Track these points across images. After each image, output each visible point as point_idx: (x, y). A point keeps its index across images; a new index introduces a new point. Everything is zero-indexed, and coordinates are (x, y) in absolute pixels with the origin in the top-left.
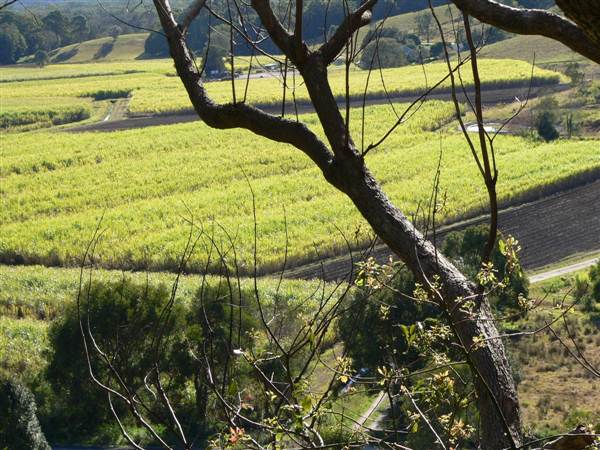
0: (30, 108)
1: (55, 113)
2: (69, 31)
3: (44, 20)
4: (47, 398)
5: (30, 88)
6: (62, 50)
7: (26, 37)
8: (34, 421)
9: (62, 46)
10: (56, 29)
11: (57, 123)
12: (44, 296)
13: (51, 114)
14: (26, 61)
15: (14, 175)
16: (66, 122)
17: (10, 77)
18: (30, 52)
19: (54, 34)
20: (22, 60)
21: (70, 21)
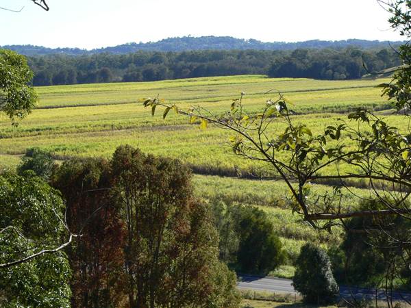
0: (363, 102)
1: (376, 105)
2: (391, 60)
3: (377, 54)
4: (342, 260)
5: (365, 92)
6: (386, 71)
7: (367, 64)
8: (329, 272)
9: (386, 68)
10: (384, 59)
11: (377, 110)
12: (352, 204)
13: (374, 105)
14: (367, 77)
15: (348, 138)
16: (382, 110)
17: (356, 86)
18: (368, 72)
19: (382, 62)
20: (364, 76)
21: (392, 55)
